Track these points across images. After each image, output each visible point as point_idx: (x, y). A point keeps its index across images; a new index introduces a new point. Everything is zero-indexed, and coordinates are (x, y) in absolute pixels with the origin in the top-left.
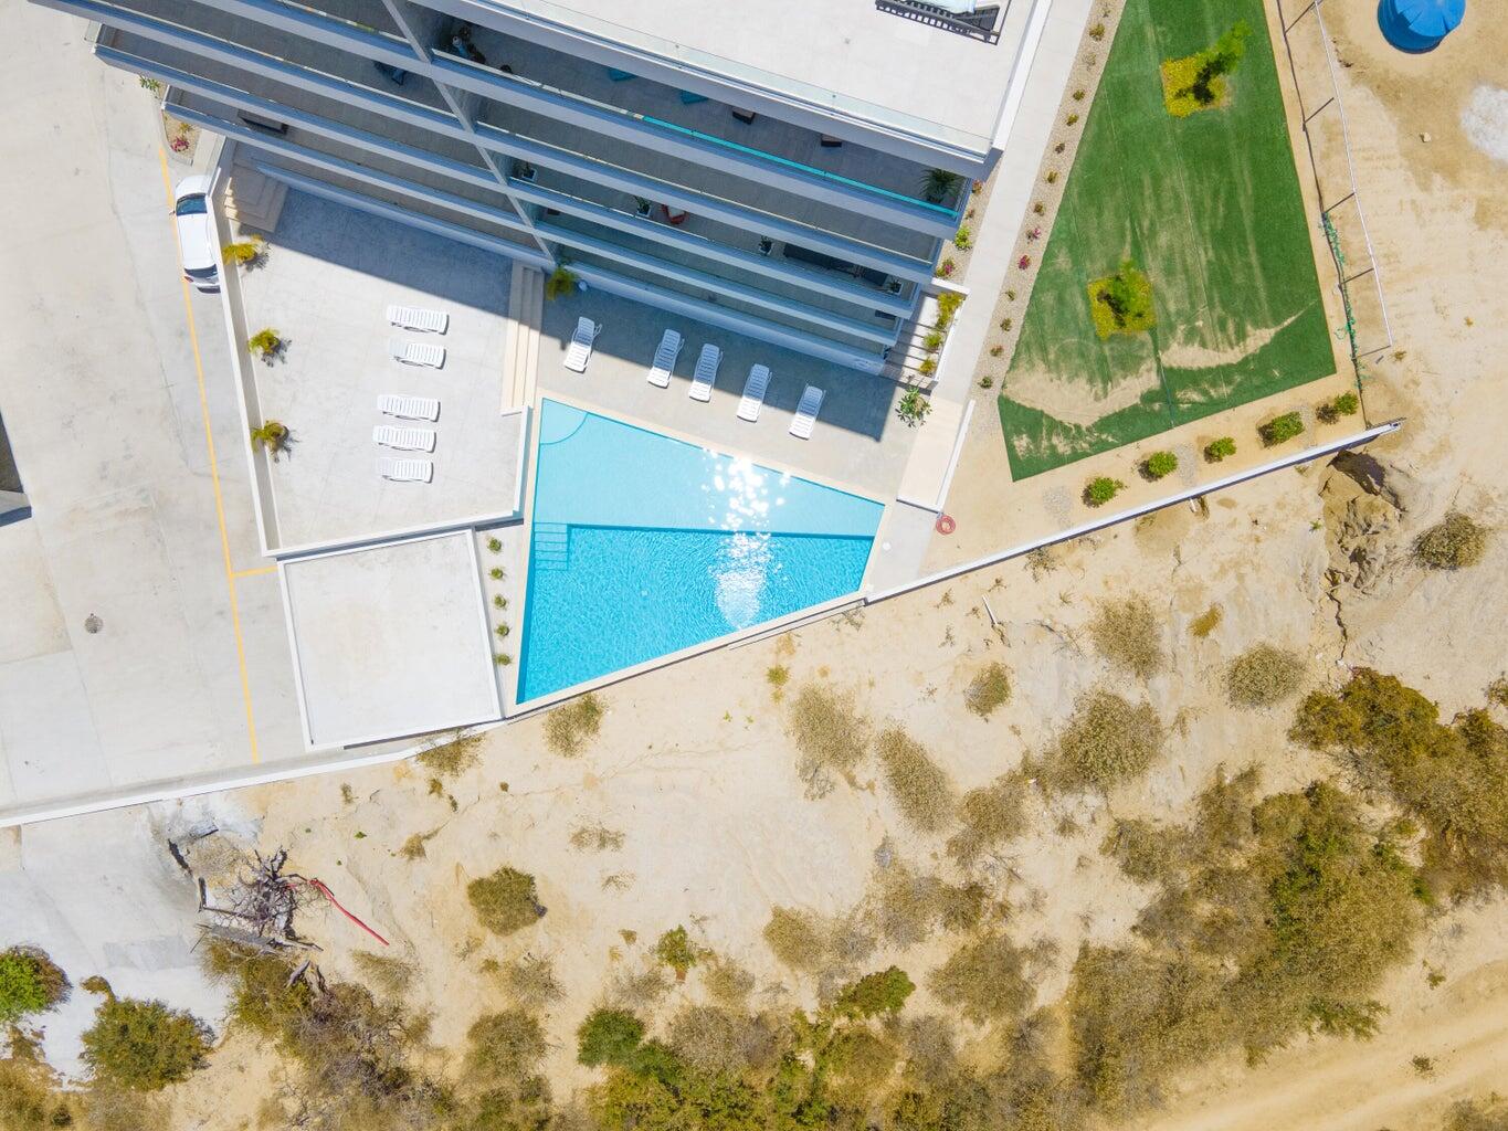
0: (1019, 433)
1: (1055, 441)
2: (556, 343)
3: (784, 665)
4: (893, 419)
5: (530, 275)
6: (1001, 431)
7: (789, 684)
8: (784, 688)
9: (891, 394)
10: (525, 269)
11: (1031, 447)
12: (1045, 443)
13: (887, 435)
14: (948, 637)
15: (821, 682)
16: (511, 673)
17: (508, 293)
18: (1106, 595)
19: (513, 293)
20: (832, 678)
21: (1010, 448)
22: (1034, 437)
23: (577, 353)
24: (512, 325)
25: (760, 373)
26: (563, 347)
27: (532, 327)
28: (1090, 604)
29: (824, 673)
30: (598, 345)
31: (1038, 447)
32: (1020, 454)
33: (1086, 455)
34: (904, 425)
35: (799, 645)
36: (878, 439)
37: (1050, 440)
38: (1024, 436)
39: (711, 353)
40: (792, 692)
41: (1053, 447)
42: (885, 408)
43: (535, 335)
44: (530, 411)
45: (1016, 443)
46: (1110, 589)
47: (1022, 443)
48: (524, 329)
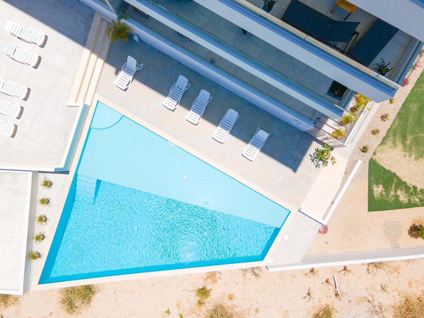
0: (378, 183)
1: (399, 193)
2: (113, 69)
3: (208, 288)
4: (307, 161)
5: (105, 24)
6: (367, 180)
7: (209, 299)
8: (205, 301)
9: (309, 145)
11: (384, 193)
12: (392, 193)
13: (300, 169)
14: (309, 294)
15: (227, 303)
16: (38, 266)
19: (91, 32)
20: (234, 302)
21: (371, 191)
22: (387, 188)
23: (124, 77)
25: (232, 115)
26: (117, 73)
27: (100, 56)
28: (397, 294)
29: (231, 298)
31: (388, 194)
32: (376, 196)
33: (416, 205)
34: (313, 165)
35: (220, 278)
36: (295, 170)
37: (396, 192)
38: (381, 186)
39: (205, 95)
40: (209, 304)
41: (397, 197)
42: (304, 152)
43: (101, 62)
45: (375, 189)
46: (411, 287)
47: (378, 190)
48: (94, 57)
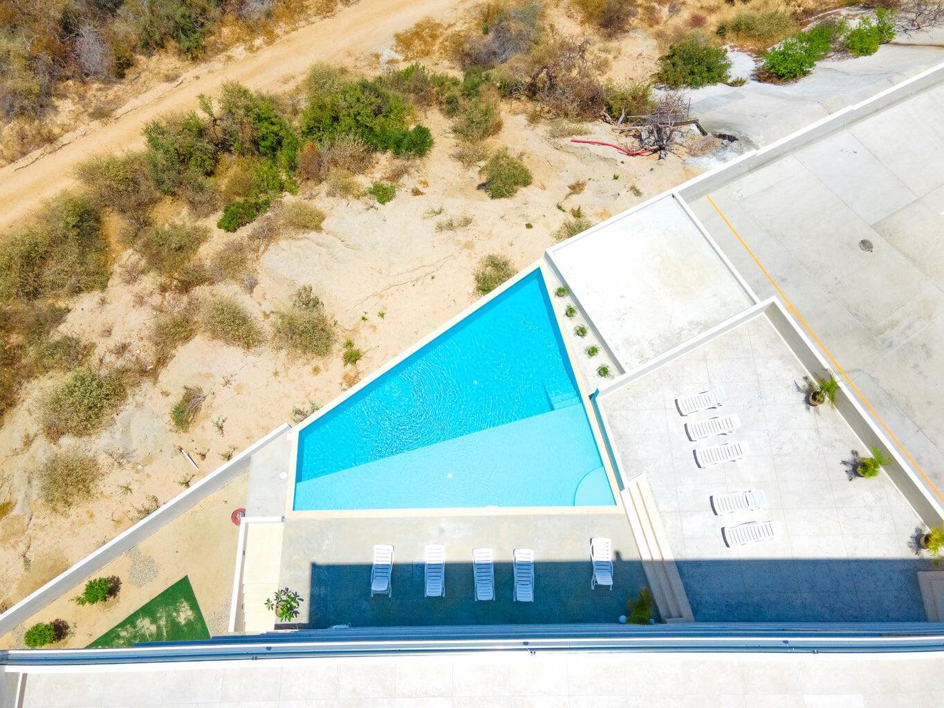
0: (189, 624)
1: (153, 628)
2: (626, 556)
3: (349, 366)
4: (304, 591)
5: (674, 613)
6: (206, 620)
7: (342, 354)
8: (345, 350)
9: (312, 615)
10: (681, 617)
11: (175, 614)
12: (162, 622)
13: (306, 574)
14: (221, 428)
15: (317, 362)
16: (552, 285)
17: (686, 586)
18: (90, 506)
19: (681, 587)
20: (310, 368)
21: (195, 606)
22: (174, 624)
23: (603, 553)
24: (669, 556)
25: (434, 589)
26: (617, 554)
27: (652, 563)
28: (105, 493)
29: (316, 370)
30: (587, 568)
31: (169, 616)
32: (185, 604)
33: (122, 625)
34: (293, 589)
35: (341, 384)
36: (314, 566)
37: (159, 628)
38: (183, 622)
40: (338, 349)
41: (154, 621)
42: (315, 600)
43: (646, 557)
44: (621, 487)
45: (190, 613)
46: (88, 512)
47: (184, 615)
48: (657, 557)
